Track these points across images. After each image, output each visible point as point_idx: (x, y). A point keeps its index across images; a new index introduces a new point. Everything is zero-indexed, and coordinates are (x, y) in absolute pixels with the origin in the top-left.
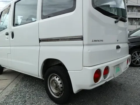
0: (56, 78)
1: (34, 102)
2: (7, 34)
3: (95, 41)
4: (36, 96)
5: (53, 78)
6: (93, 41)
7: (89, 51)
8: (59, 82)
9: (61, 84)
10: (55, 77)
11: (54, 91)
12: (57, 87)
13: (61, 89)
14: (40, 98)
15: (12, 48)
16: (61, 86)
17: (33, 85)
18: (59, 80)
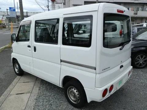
0: (75, 90)
1: (58, 106)
2: (29, 46)
3: (104, 69)
4: (58, 100)
5: (72, 90)
6: (103, 70)
7: (100, 78)
8: (77, 93)
9: (78, 94)
10: (73, 89)
11: (73, 98)
12: (75, 96)
13: (78, 98)
14: (61, 102)
15: (34, 59)
16: (78, 96)
17: (53, 89)
18: (76, 92)
